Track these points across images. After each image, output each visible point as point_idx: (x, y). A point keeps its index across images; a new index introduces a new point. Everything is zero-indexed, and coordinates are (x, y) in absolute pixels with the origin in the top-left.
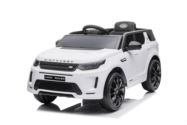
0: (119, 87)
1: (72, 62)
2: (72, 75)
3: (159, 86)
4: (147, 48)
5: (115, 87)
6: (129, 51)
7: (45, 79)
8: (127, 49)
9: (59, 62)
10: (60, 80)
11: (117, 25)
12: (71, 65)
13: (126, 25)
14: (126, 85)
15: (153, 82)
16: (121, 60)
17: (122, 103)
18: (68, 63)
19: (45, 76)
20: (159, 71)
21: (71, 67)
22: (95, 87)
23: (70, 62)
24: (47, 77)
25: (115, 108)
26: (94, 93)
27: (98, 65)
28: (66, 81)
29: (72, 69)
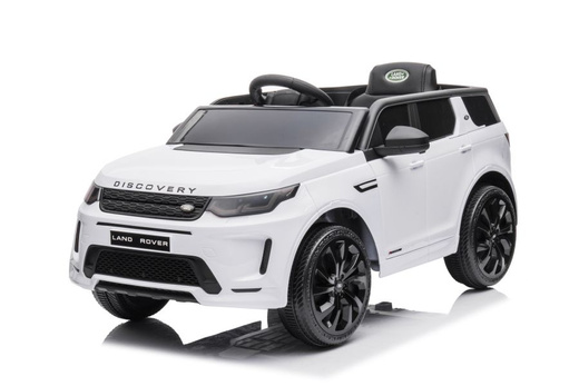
0: (345, 271)
1: (192, 191)
2: (189, 233)
3: (506, 270)
4: (462, 149)
5: (331, 271)
6: (388, 157)
7: (113, 242)
8: (381, 153)
9: (155, 190)
10: (156, 247)
11: (378, 74)
12: (189, 200)
13: (405, 75)
14: (376, 265)
15: (481, 256)
16: (357, 187)
17: (358, 323)
18: (180, 193)
19: (113, 233)
20: (509, 224)
21: (187, 207)
22: (263, 269)
23: (187, 193)
24: (119, 238)
25: (331, 336)
26: (259, 289)
27: (271, 203)
28: (172, 252)
29: (192, 211)
